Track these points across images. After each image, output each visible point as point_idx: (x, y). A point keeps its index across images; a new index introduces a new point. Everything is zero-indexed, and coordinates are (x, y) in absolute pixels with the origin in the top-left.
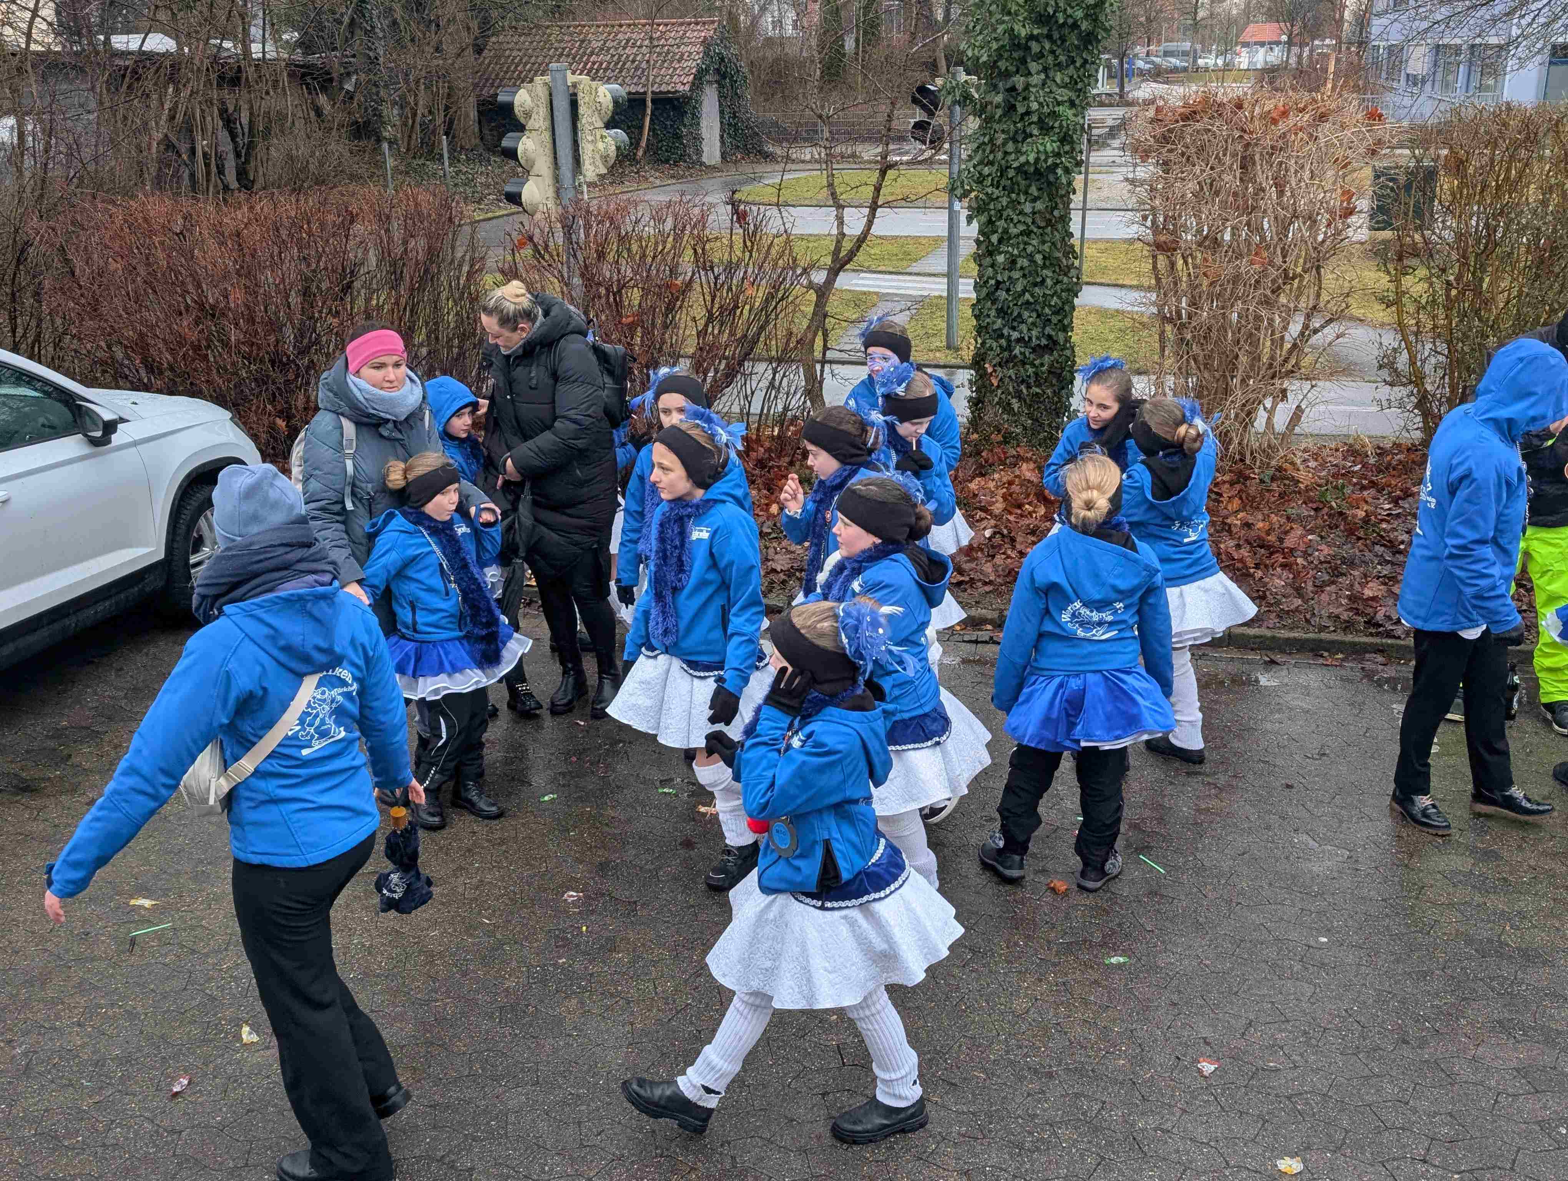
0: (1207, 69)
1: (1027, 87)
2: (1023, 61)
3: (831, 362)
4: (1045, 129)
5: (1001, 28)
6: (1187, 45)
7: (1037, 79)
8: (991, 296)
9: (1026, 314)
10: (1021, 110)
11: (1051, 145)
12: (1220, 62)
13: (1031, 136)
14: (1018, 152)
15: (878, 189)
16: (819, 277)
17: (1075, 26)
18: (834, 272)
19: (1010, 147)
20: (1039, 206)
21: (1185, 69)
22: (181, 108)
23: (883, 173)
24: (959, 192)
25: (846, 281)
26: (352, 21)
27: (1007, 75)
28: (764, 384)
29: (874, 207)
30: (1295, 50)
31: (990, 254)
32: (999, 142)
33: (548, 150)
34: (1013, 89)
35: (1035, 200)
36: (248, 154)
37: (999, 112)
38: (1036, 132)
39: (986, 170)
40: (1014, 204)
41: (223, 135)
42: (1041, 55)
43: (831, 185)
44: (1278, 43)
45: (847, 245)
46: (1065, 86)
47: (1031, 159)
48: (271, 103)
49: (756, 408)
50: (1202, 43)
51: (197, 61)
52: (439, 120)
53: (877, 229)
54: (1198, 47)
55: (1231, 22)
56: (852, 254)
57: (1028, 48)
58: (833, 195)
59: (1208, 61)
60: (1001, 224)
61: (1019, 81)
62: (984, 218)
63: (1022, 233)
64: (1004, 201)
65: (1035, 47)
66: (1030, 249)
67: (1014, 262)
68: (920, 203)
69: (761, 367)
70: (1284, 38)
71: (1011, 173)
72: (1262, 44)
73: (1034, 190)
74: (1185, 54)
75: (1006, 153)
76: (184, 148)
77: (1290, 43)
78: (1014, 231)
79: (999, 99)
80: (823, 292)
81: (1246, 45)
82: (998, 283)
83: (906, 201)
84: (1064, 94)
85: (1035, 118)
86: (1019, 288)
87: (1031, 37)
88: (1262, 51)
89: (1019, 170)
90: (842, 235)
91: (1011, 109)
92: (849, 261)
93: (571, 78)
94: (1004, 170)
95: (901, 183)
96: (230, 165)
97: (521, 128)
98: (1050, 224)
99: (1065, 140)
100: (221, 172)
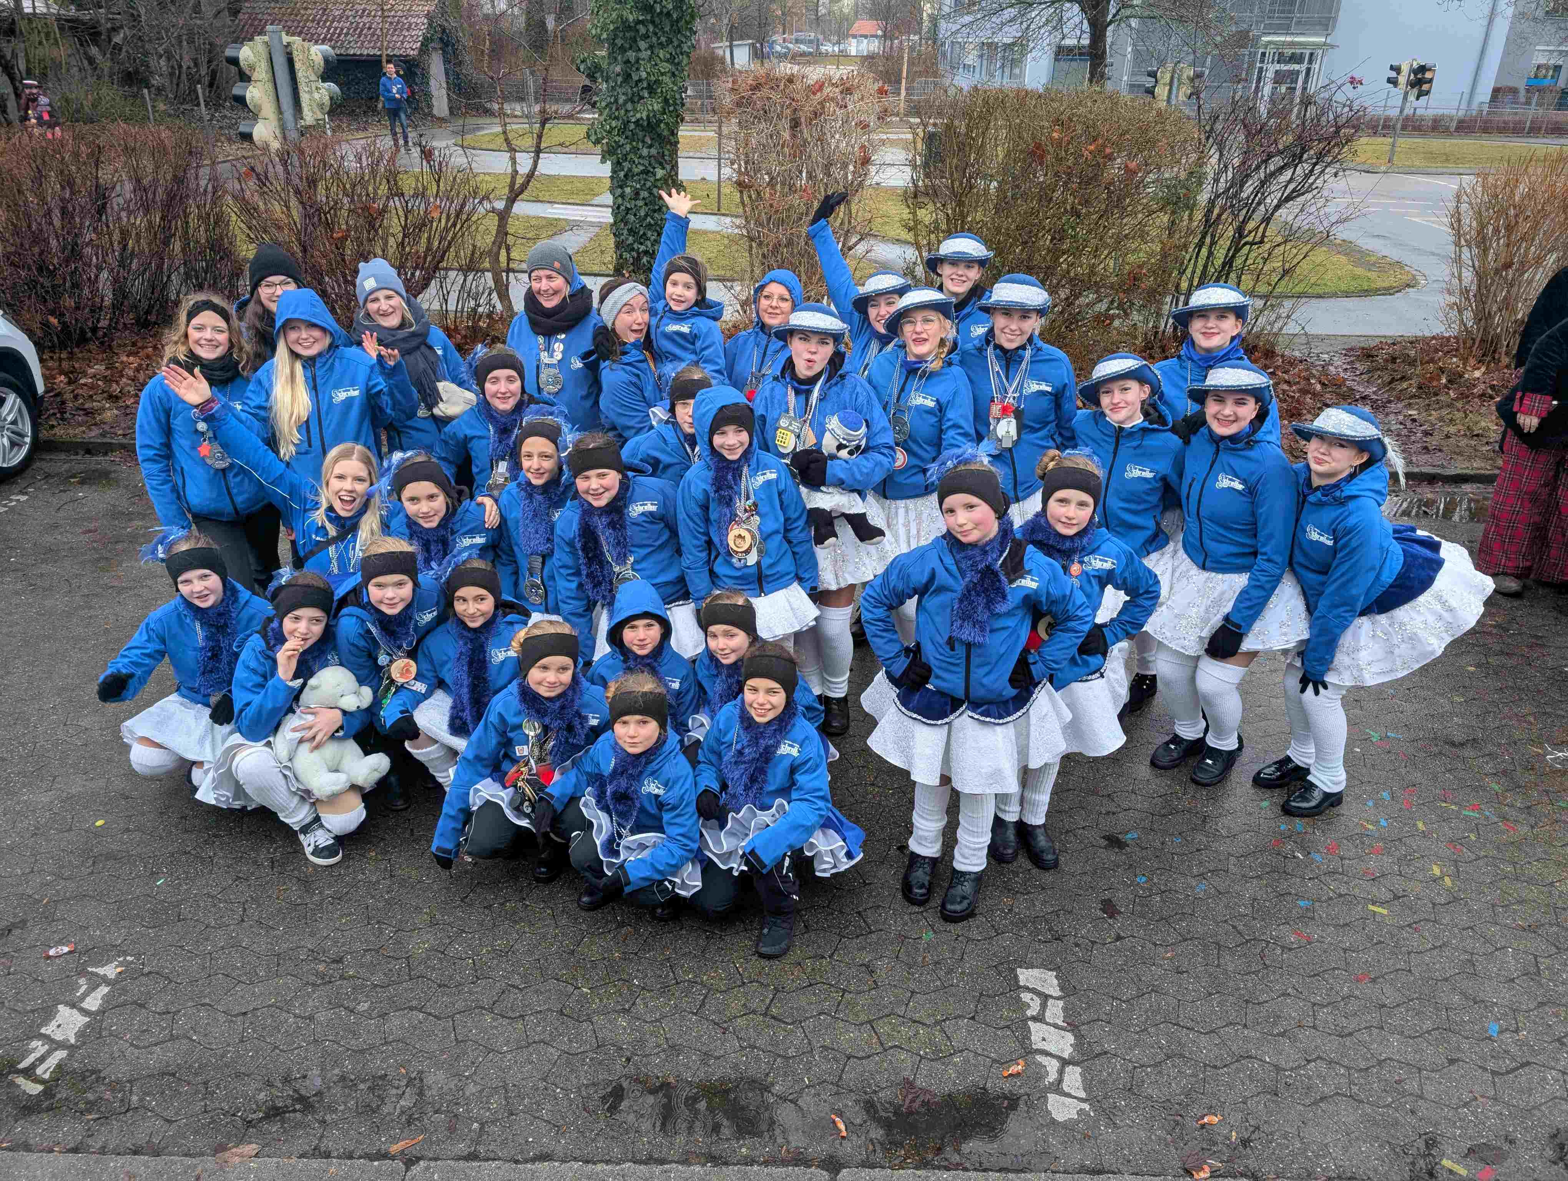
0: (827, 54)
1: (637, 61)
2: (634, 40)
4: (652, 93)
6: (810, 35)
7: (646, 54)
8: (624, 220)
9: (649, 233)
10: (635, 77)
11: (656, 105)
12: (836, 49)
13: (643, 98)
14: (635, 110)
15: (540, 137)
16: (500, 205)
18: (512, 200)
19: (629, 106)
20: (653, 151)
23: (543, 124)
24: (593, 138)
25: (521, 208)
27: (623, 50)
29: (538, 151)
30: (888, 43)
31: (620, 186)
32: (621, 101)
33: (272, 98)
34: (628, 62)
35: (650, 147)
37: (620, 79)
38: (646, 94)
39: (614, 124)
40: (635, 150)
42: (647, 36)
43: (505, 132)
44: (876, 36)
45: (519, 181)
46: (667, 61)
47: (644, 115)
49: (452, 307)
50: (823, 33)
53: (542, 169)
54: (821, 37)
55: (844, 18)
56: (524, 188)
57: (637, 32)
59: (827, 48)
60: (626, 165)
61: (632, 55)
62: (612, 161)
63: (642, 172)
64: (628, 147)
67: (637, 194)
68: (573, 148)
69: (452, 274)
70: (879, 32)
71: (632, 126)
72: (866, 36)
73: (648, 140)
74: (810, 42)
75: (627, 111)
77: (885, 36)
78: (636, 170)
79: (618, 69)
80: (503, 216)
81: (855, 36)
82: (628, 210)
83: (563, 148)
84: (666, 67)
85: (645, 84)
86: (643, 213)
87: (640, 22)
88: (865, 41)
89: (637, 122)
90: (516, 172)
91: (627, 77)
92: (521, 192)
93: (286, 39)
94: (626, 123)
95: (556, 132)
96: (12, 104)
97: (248, 79)
98: (661, 165)
99: (666, 102)
100: (4, 110)
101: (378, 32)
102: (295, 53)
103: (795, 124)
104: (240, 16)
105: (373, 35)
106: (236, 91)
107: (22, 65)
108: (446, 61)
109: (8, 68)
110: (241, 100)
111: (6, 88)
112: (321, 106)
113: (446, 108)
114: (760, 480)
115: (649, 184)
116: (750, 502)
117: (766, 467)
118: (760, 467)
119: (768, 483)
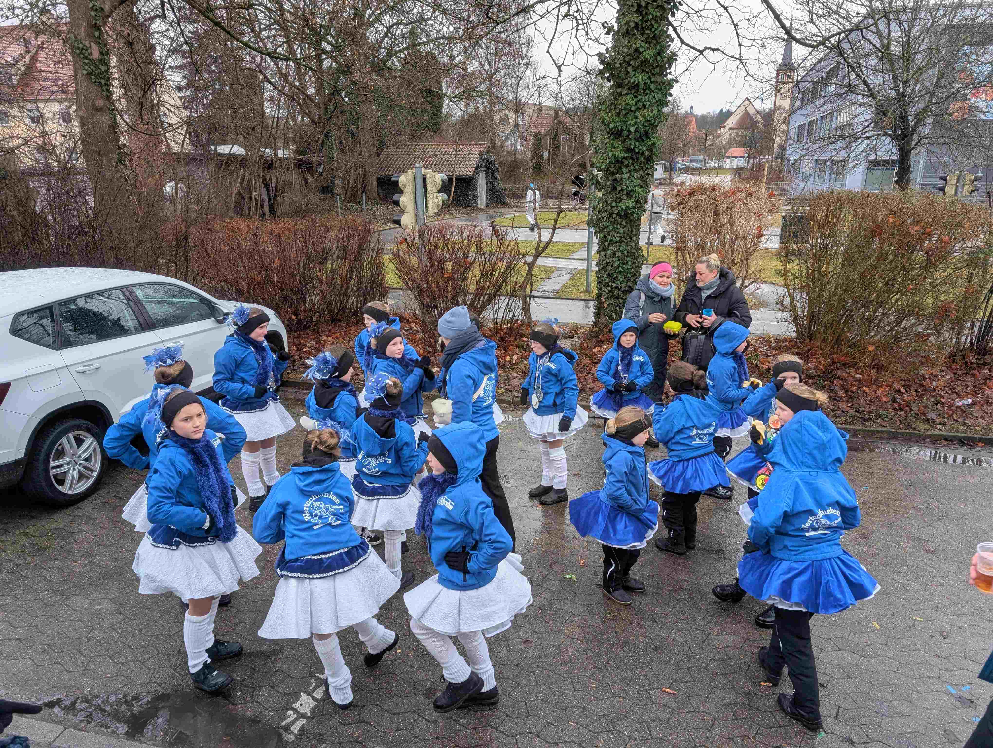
0: (711, 168)
1: (621, 179)
2: (620, 168)
3: (534, 297)
4: (629, 197)
5: (610, 154)
6: (701, 158)
7: (626, 176)
8: (604, 269)
9: (619, 276)
10: (619, 189)
11: (631, 203)
12: (717, 165)
13: (623, 199)
14: (617, 206)
15: (556, 221)
16: (529, 259)
17: (643, 154)
18: (536, 257)
19: (614, 204)
20: (626, 230)
21: (700, 168)
22: (246, 179)
23: (559, 214)
25: (541, 261)
26: (323, 141)
27: (613, 174)
28: (505, 304)
29: (554, 229)
30: (751, 160)
31: (604, 250)
32: (609, 202)
33: (413, 202)
34: (616, 180)
36: (274, 199)
38: (625, 198)
41: (264, 191)
42: (627, 166)
44: (743, 157)
45: (542, 245)
46: (638, 179)
47: (623, 209)
48: (285, 177)
49: (500, 316)
50: (709, 156)
51: (254, 158)
52: (360, 186)
53: (555, 238)
54: (707, 158)
55: (722, 147)
56: (544, 249)
57: (622, 162)
59: (711, 164)
60: (609, 237)
61: (618, 176)
62: (602, 235)
64: (611, 228)
65: (626, 162)
69: (503, 298)
70: (746, 155)
71: (614, 216)
72: (736, 157)
73: (624, 223)
74: (700, 161)
75: (612, 207)
76: (246, 196)
77: (749, 157)
78: (615, 240)
79: (609, 183)
80: (531, 266)
81: (728, 157)
82: (607, 263)
83: (568, 226)
85: (625, 192)
87: (624, 158)
88: (736, 160)
89: (617, 214)
90: (540, 241)
91: (614, 188)
92: (543, 251)
93: (424, 171)
94: (611, 214)
95: (567, 218)
96: (266, 204)
97: (401, 192)
98: (630, 238)
99: (637, 202)
100: (262, 207)
102: (428, 178)
103: (716, 214)
105: (449, 165)
106: (394, 198)
107: (274, 185)
108: (487, 178)
109: (266, 185)
110: (397, 203)
111: (265, 196)
112: (437, 206)
113: (485, 203)
115: (622, 248)
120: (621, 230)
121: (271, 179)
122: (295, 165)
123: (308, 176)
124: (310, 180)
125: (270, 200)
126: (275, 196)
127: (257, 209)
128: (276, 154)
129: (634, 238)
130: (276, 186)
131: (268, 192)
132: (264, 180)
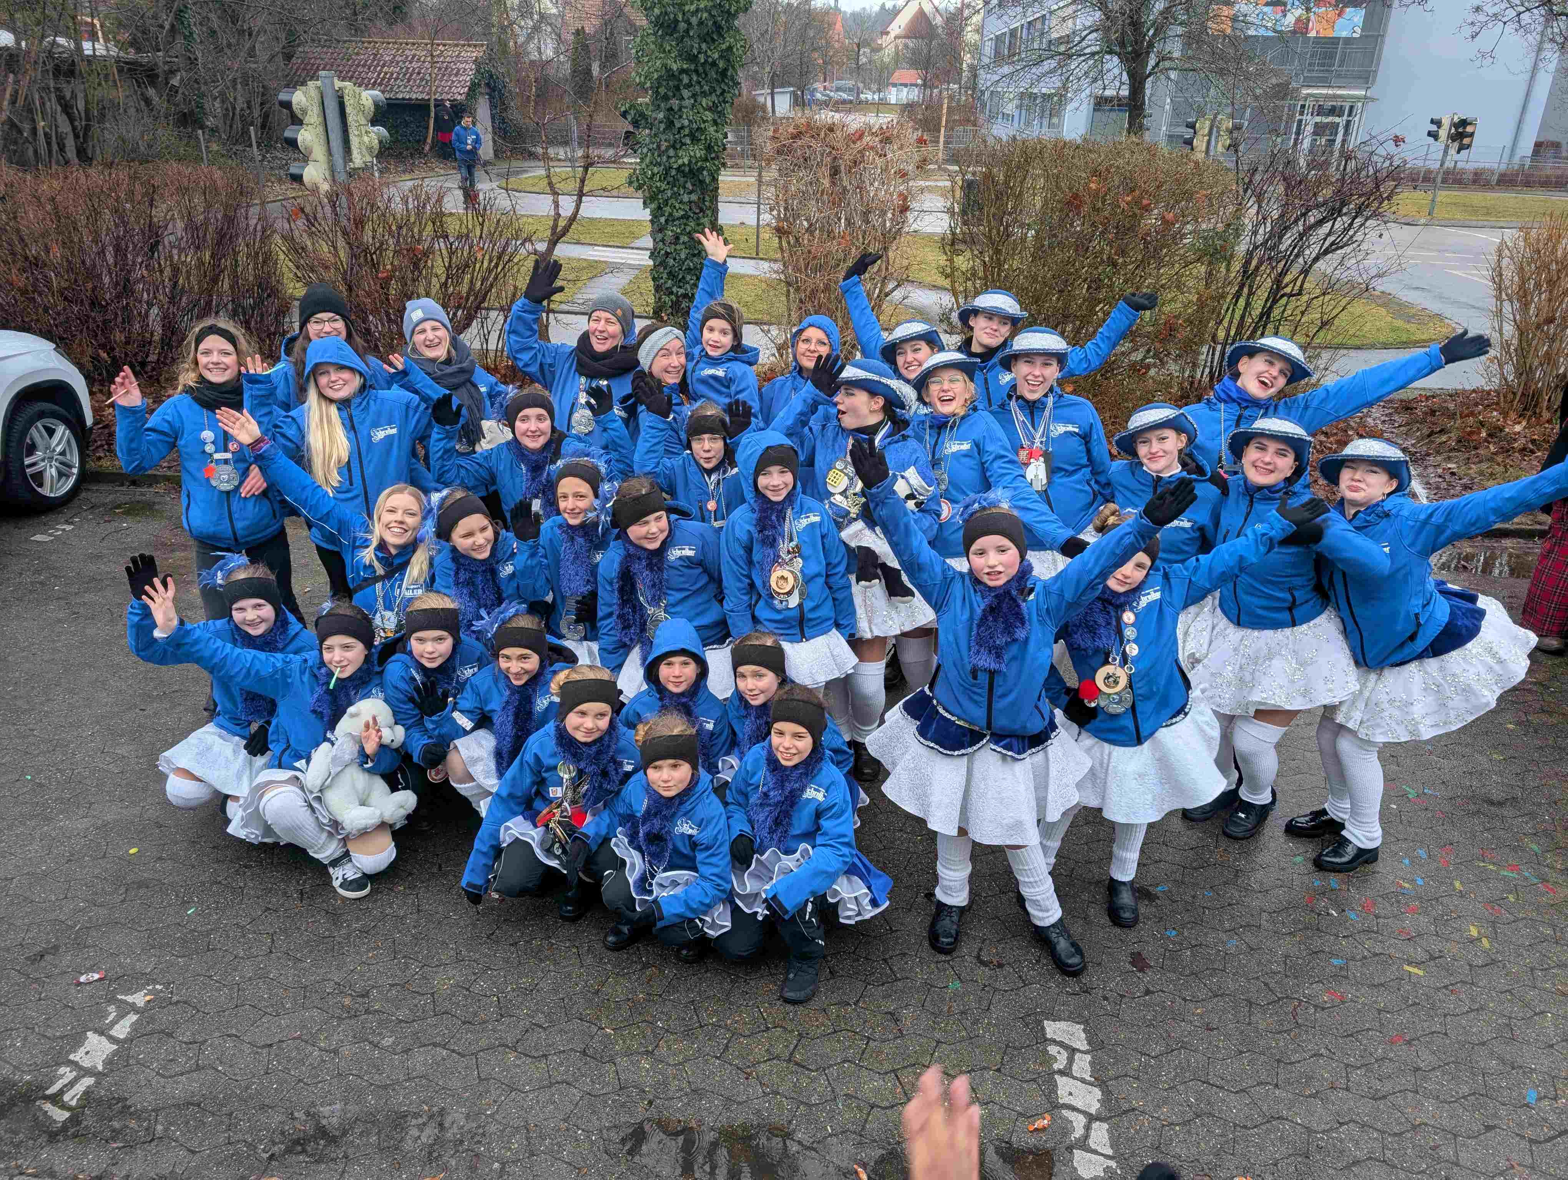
0: (867, 102)
1: (680, 109)
2: (677, 88)
4: (695, 140)
5: (658, 64)
6: (850, 83)
7: (688, 102)
8: (663, 264)
9: (688, 277)
10: (678, 125)
11: (698, 151)
12: (876, 97)
13: (685, 144)
14: (677, 157)
15: (583, 181)
16: (542, 247)
17: (714, 64)
18: (553, 243)
19: (671, 152)
20: (694, 197)
21: (851, 102)
23: (586, 169)
24: (636, 184)
25: (563, 251)
26: (173, 27)
27: (666, 98)
29: (581, 195)
30: (928, 92)
31: (661, 230)
32: (663, 148)
33: (323, 141)
34: (671, 109)
35: (690, 193)
36: (86, 135)
37: (662, 126)
38: (688, 141)
39: (656, 170)
40: (676, 195)
41: (62, 119)
42: (690, 85)
43: (548, 176)
44: (916, 85)
45: (562, 223)
46: (709, 109)
47: (686, 161)
48: (104, 93)
49: (492, 346)
50: (863, 82)
53: (584, 212)
54: (861, 85)
55: (884, 67)
56: (566, 229)
57: (681, 80)
58: (550, 184)
59: (867, 96)
60: (668, 209)
61: (675, 103)
62: (653, 206)
63: (682, 217)
64: (669, 193)
66: (688, 229)
67: (677, 238)
68: (615, 193)
69: (493, 314)
70: (919, 82)
71: (673, 172)
72: (906, 85)
73: (689, 186)
74: (851, 90)
75: (669, 157)
76: (26, 128)
77: (925, 85)
78: (677, 214)
79: (661, 116)
81: (895, 85)
82: (667, 254)
83: (605, 192)
84: (709, 116)
85: (687, 131)
86: (683, 256)
87: (684, 71)
88: (905, 90)
89: (678, 169)
90: (558, 215)
91: (670, 124)
92: (563, 235)
93: (338, 84)
94: (668, 169)
95: (599, 177)
96: (70, 143)
97: (300, 122)
98: (702, 210)
99: (709, 148)
100: (62, 148)
101: (427, 77)
102: (346, 98)
103: (835, 172)
104: (294, 60)
105: (422, 79)
106: (288, 134)
107: (81, 105)
108: (493, 106)
109: (67, 108)
110: (292, 143)
111: (65, 127)
112: (370, 149)
113: (491, 152)
114: (804, 522)
116: (793, 544)
117: (810, 510)
118: (802, 511)
119: (812, 525)
120: (686, 198)
121: (74, 96)
122: (121, 70)
123: (151, 92)
124: (156, 100)
125: (76, 136)
126: (87, 128)
127: (50, 151)
128: (79, 48)
129: (709, 212)
130: (87, 111)
131: (72, 120)
132: (60, 99)
